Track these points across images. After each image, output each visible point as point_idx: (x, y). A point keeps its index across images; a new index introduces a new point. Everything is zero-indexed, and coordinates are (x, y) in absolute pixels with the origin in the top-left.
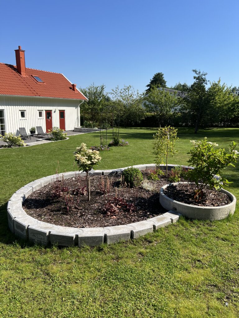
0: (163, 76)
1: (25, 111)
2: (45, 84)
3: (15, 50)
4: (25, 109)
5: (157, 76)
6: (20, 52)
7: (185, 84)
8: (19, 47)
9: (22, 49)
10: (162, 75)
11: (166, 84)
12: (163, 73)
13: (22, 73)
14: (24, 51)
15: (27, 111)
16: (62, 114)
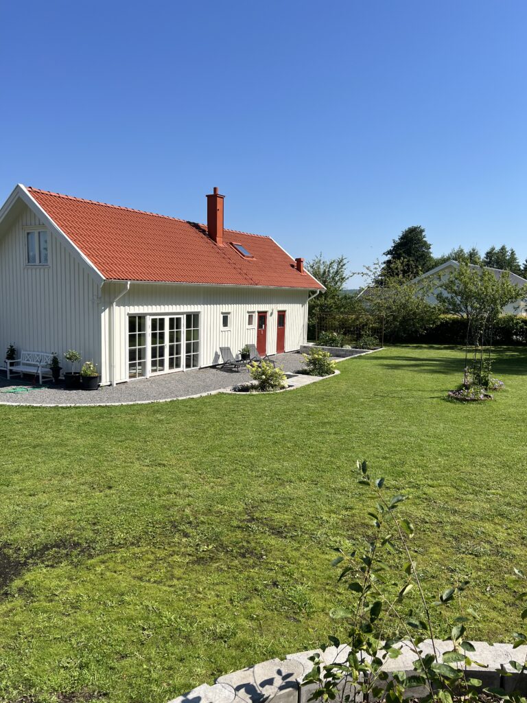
0: (424, 234)
1: (229, 313)
2: (254, 259)
3: (207, 196)
4: (229, 311)
5: (410, 233)
6: (218, 198)
7: (474, 250)
8: (215, 189)
9: (219, 192)
10: (422, 231)
11: (431, 250)
12: (422, 228)
13: (218, 239)
14: (222, 197)
15: (232, 313)
16: (282, 316)
